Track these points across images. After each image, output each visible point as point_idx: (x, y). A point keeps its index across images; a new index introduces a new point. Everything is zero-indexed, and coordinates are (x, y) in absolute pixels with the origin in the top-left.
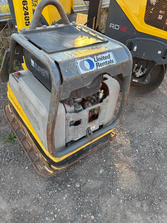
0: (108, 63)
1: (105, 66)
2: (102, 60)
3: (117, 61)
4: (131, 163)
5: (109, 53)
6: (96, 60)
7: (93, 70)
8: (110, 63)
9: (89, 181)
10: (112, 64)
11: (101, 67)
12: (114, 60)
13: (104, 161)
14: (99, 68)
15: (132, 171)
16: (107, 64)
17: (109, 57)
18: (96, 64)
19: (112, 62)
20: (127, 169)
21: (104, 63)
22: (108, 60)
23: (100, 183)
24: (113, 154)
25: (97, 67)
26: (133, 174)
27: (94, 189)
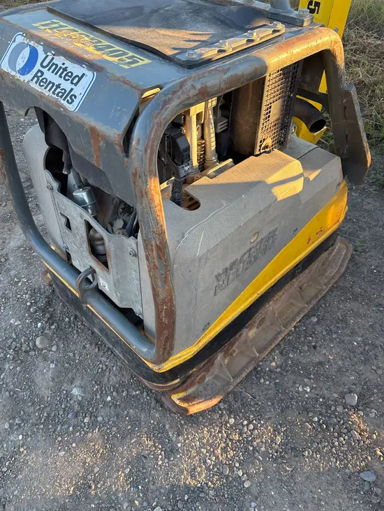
0: (59, 92)
1: (46, 92)
2: (56, 74)
3: (83, 108)
4: (104, 482)
5: (85, 71)
6: (45, 64)
7: (22, 78)
8: (61, 97)
9: (52, 366)
10: (65, 103)
11: (37, 87)
12: (79, 97)
13: (109, 398)
14: (33, 85)
15: (77, 488)
16: (54, 93)
17: (75, 81)
18: (39, 71)
19: (68, 98)
20: (83, 467)
21: (51, 85)
22: (67, 85)
23: (46, 393)
24: (136, 423)
25: (32, 80)
26: (66, 489)
27: (33, 381)
